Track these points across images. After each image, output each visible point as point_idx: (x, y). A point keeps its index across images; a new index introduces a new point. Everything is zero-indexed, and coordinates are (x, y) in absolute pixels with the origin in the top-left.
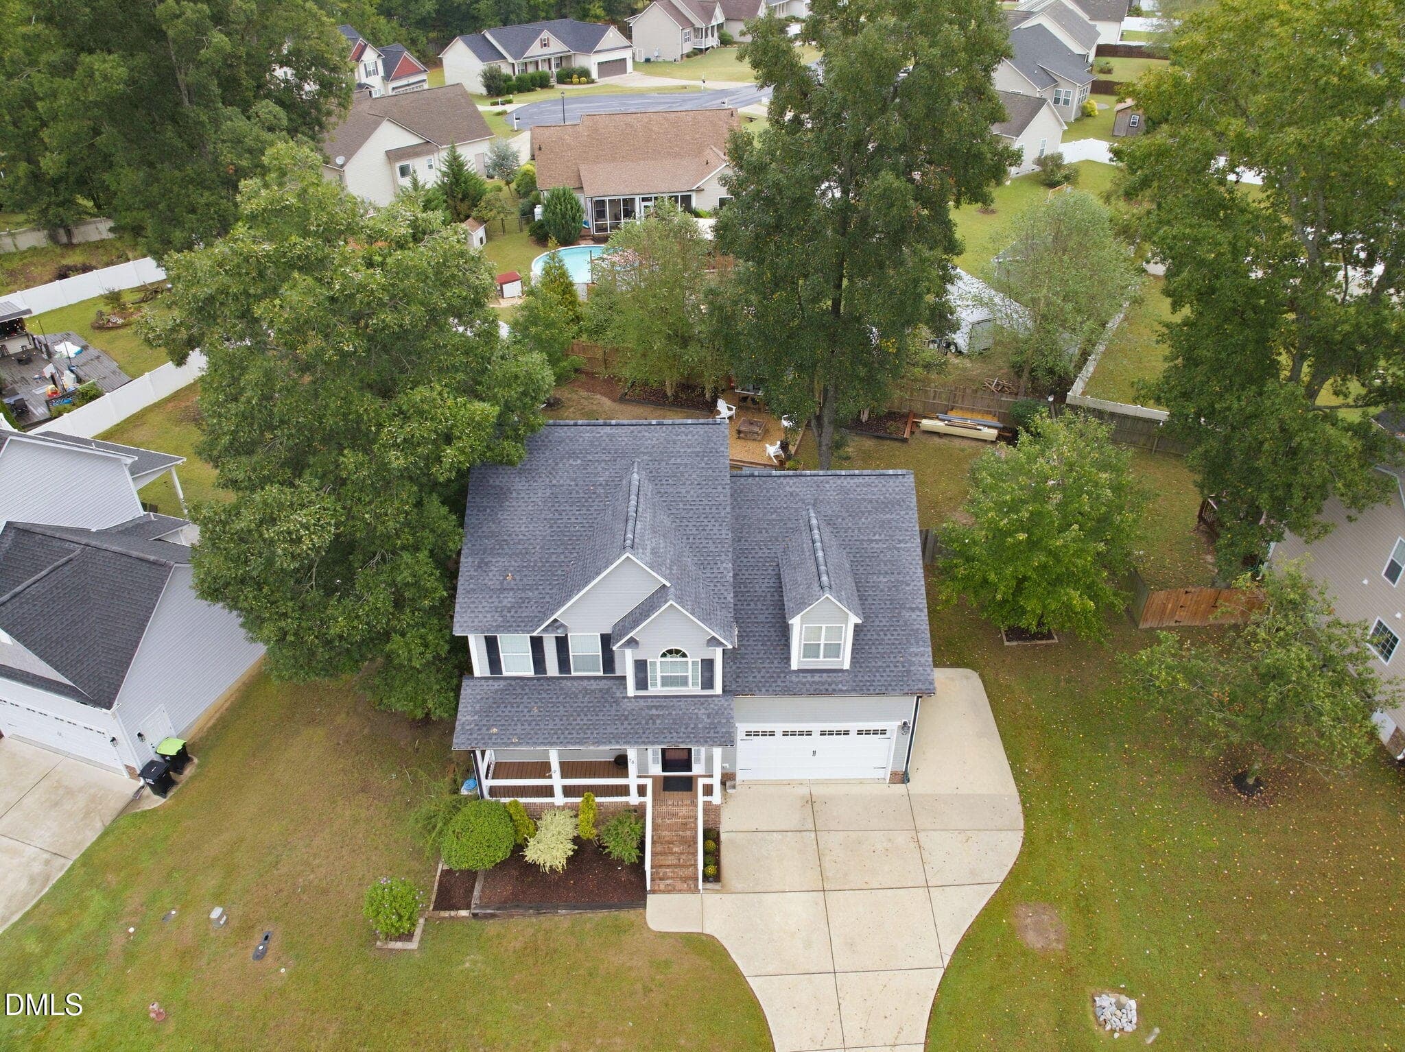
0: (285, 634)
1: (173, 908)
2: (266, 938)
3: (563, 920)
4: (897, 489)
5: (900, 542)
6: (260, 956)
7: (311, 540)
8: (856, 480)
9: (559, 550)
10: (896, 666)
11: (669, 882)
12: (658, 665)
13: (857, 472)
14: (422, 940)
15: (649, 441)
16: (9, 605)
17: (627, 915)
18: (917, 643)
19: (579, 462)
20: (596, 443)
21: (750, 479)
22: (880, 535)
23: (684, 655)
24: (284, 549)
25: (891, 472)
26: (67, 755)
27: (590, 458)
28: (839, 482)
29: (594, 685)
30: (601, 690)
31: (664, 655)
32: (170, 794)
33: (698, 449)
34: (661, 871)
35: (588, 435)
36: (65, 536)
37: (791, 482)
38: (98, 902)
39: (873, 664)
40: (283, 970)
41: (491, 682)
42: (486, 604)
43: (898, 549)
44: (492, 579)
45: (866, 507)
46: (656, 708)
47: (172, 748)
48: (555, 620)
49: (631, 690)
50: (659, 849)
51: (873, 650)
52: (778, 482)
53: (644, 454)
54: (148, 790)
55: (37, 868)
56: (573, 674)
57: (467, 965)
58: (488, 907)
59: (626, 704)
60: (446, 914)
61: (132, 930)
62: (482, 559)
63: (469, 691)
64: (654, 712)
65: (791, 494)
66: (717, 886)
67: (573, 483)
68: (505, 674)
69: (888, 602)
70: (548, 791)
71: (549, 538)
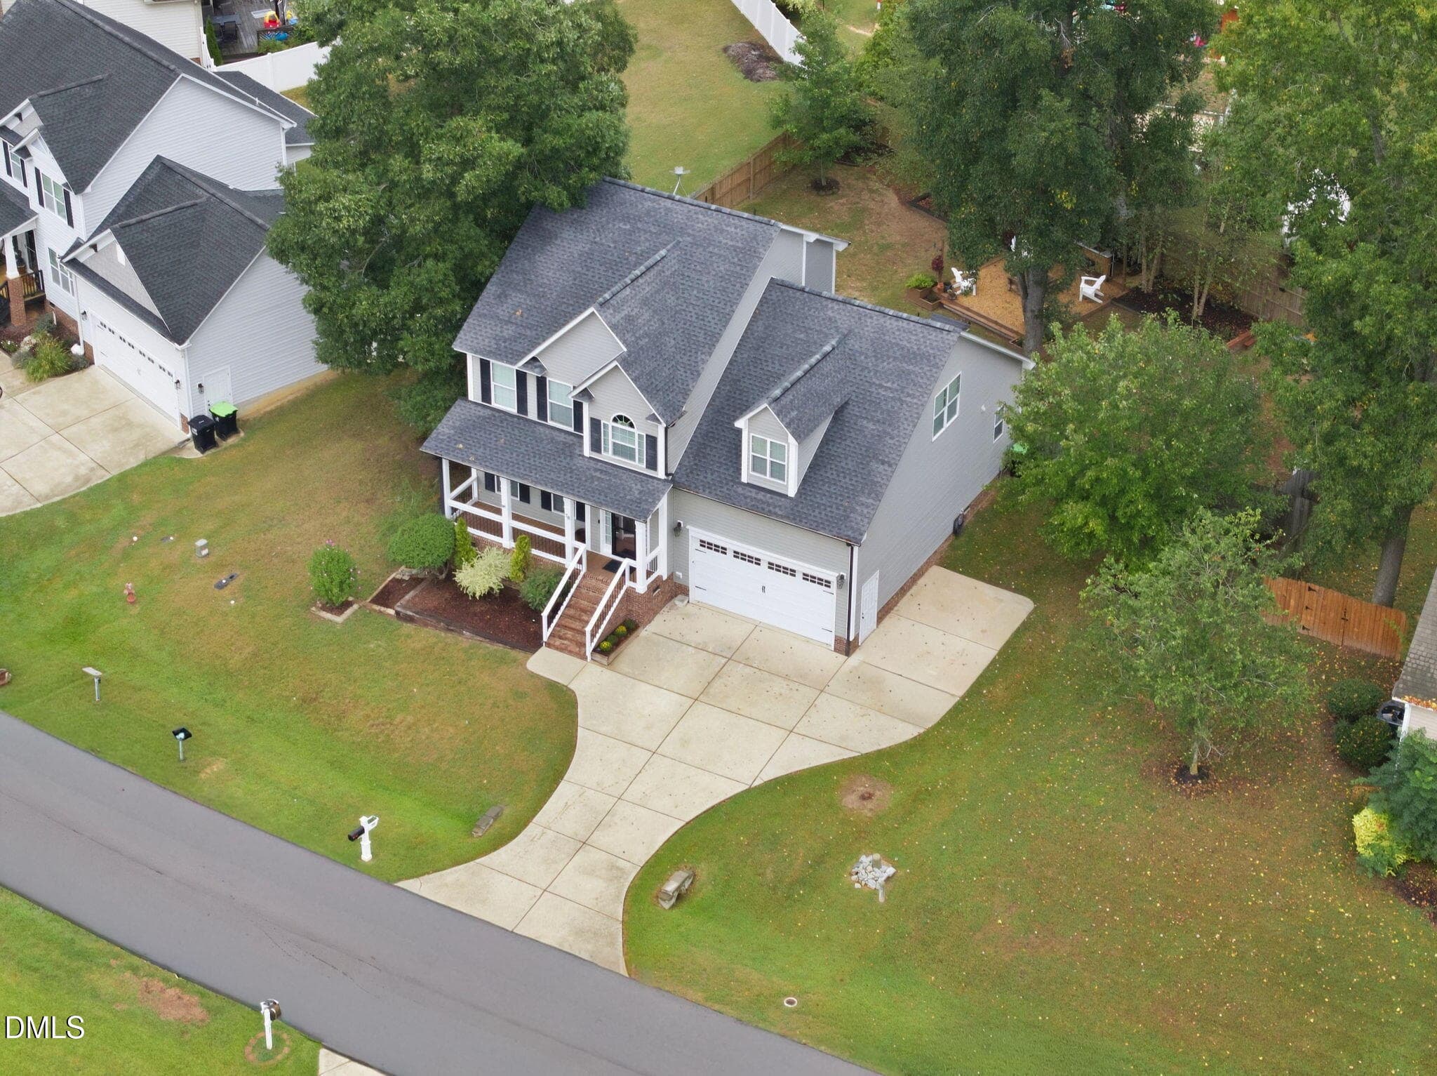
0: (322, 306)
1: (173, 535)
2: (232, 577)
3: (465, 640)
4: (935, 344)
5: (909, 395)
6: (220, 586)
7: (348, 221)
8: (900, 323)
9: (571, 302)
10: (838, 509)
11: (566, 642)
12: (610, 429)
13: (905, 315)
14: (348, 619)
15: (700, 225)
16: (133, 228)
17: (517, 654)
18: (869, 494)
19: (628, 227)
20: (652, 213)
21: (798, 293)
22: (893, 383)
23: (631, 425)
24: (328, 224)
25: (938, 325)
26: (140, 396)
27: (639, 225)
28: (882, 320)
29: (562, 437)
30: (565, 443)
31: (615, 420)
32: (208, 452)
33: (740, 245)
34: (563, 632)
35: (649, 203)
36: (199, 182)
37: (836, 307)
38: (118, 510)
39: (818, 500)
40: (233, 602)
41: (479, 408)
42: (489, 330)
43: (902, 402)
44: (503, 311)
45: (894, 352)
46: (602, 471)
47: (223, 411)
48: (534, 359)
49: (587, 451)
50: (572, 612)
51: (826, 487)
52: (825, 303)
53: (689, 235)
54: (192, 444)
55: (83, 471)
56: (550, 423)
57: (372, 646)
58: (410, 609)
59: (579, 462)
60: (377, 607)
61: (135, 539)
62: (504, 291)
63: (458, 409)
64: (598, 474)
65: (830, 319)
66: (604, 660)
67: (612, 245)
68: (494, 405)
69: (864, 449)
70: (496, 529)
71: (568, 288)
